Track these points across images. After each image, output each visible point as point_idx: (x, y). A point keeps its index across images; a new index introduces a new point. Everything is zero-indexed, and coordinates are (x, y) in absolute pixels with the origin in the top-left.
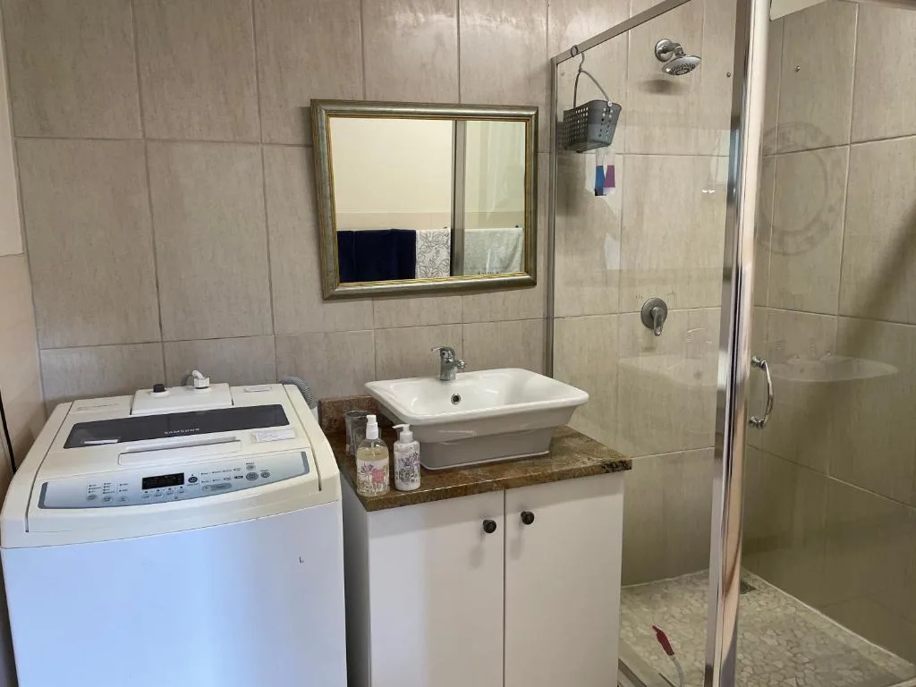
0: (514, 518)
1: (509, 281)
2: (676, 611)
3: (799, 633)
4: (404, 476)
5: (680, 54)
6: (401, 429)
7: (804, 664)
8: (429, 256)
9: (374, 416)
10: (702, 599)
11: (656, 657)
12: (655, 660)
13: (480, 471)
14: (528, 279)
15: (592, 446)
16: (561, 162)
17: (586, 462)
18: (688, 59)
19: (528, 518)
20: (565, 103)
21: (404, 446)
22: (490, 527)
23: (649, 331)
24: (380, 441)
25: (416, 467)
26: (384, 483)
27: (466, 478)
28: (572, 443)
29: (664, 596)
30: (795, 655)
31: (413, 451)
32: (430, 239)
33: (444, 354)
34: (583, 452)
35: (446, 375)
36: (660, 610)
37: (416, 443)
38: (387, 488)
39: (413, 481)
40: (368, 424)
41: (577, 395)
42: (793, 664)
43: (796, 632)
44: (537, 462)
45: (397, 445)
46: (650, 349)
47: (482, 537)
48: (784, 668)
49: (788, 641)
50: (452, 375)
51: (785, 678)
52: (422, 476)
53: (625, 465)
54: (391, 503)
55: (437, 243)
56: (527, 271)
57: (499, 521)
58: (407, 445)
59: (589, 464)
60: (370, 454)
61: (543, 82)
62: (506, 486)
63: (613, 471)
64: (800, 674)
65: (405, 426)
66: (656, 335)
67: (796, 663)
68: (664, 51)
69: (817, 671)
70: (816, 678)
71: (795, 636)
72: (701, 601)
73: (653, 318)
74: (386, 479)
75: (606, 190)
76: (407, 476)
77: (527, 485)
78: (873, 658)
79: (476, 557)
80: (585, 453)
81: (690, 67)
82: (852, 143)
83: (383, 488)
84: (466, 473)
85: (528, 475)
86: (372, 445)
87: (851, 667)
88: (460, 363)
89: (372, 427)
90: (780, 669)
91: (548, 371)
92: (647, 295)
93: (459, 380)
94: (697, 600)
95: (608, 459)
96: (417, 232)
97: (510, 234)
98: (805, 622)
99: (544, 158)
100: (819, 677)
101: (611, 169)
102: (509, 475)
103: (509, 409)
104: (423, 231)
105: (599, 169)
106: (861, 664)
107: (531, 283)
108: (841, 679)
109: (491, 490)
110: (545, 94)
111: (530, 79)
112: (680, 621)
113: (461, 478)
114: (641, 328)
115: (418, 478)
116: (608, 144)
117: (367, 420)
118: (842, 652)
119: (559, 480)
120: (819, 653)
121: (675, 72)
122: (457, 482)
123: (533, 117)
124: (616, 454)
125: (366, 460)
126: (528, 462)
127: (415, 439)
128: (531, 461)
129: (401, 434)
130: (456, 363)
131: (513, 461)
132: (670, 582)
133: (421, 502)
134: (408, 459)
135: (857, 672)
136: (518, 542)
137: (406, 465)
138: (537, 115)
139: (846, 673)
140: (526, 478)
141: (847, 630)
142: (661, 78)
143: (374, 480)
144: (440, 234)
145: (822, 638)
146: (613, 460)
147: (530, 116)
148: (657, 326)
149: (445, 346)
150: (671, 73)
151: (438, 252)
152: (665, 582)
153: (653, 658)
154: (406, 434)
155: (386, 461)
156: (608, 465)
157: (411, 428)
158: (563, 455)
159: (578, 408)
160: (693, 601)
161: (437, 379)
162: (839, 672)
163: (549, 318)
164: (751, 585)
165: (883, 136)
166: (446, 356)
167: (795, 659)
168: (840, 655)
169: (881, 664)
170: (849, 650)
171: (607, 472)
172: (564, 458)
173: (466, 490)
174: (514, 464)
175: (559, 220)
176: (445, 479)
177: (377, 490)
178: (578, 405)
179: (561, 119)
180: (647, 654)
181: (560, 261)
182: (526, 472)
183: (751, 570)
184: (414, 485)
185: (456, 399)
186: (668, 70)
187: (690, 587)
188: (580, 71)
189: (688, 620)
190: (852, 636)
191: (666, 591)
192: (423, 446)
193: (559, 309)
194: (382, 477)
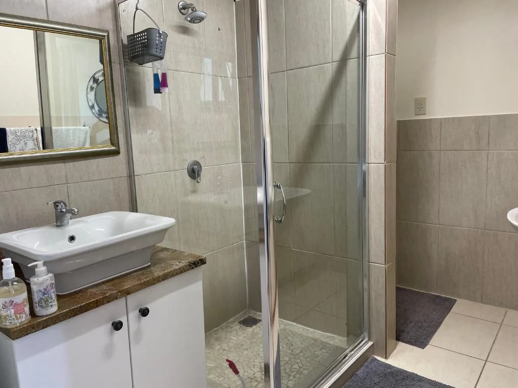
0: (134, 314)
1: (101, 151)
2: (225, 346)
3: (291, 339)
4: (43, 304)
5: (194, 10)
6: (36, 266)
7: (298, 354)
8: (18, 147)
9: (10, 259)
10: (237, 334)
11: (222, 378)
12: (223, 380)
13: (104, 287)
14: (114, 150)
15: (176, 255)
16: (128, 71)
17: (177, 265)
18: (200, 13)
19: (144, 312)
20: (127, 30)
21: (41, 279)
22: (117, 326)
23: (193, 181)
24: (17, 279)
25: (53, 294)
26: (25, 313)
27: (95, 294)
28: (162, 255)
29: (217, 339)
30: (292, 351)
31: (49, 282)
32: (19, 134)
33: (58, 206)
34: (173, 259)
35: (61, 222)
36: (217, 349)
37: (51, 275)
38: (29, 317)
39: (51, 306)
40: (4, 267)
41: (166, 221)
42: (292, 356)
43: (289, 338)
44: (145, 271)
45: (33, 280)
46: (194, 191)
47: (111, 334)
48: (289, 360)
49: (286, 344)
50: (65, 221)
51: (292, 366)
52: (58, 300)
53: (202, 262)
54: (33, 328)
55: (25, 137)
56: (112, 144)
57: (124, 320)
58: (42, 279)
59: (181, 265)
60: (9, 292)
61: (109, 14)
62: (128, 293)
63: (196, 267)
64: (299, 361)
65: (40, 263)
66: (199, 182)
67: (294, 355)
68: (184, 8)
69: (306, 356)
70: (306, 360)
71: (289, 340)
72: (237, 336)
73: (194, 172)
74: (27, 309)
75: (162, 89)
76: (45, 303)
77: (142, 288)
78: (327, 340)
79: (109, 351)
80: (175, 259)
81: (201, 19)
82: (287, 70)
83: (25, 318)
84: (94, 290)
85: (142, 281)
86: (10, 283)
87: (319, 349)
88: (73, 210)
89: (8, 268)
90: (288, 362)
91: (134, 208)
92: (190, 158)
93: (72, 224)
94: (234, 336)
95: (191, 260)
96: (8, 129)
97: (80, 130)
98: (290, 331)
99: (116, 67)
100: (308, 360)
101: (164, 75)
102: (127, 285)
103: (116, 239)
104: (12, 129)
105: (156, 76)
106: (324, 345)
107: (116, 153)
108: (318, 357)
109: (116, 298)
110: (112, 23)
111: (100, 11)
112: (229, 351)
113: (91, 295)
114: (188, 179)
115: (56, 303)
116: (161, 58)
117: (2, 264)
118: (313, 341)
119: (163, 280)
120: (303, 346)
121: (193, 21)
122: (89, 299)
123: (106, 37)
124: (195, 256)
125: (7, 297)
126: (139, 272)
127: (49, 271)
128: (141, 272)
129: (36, 270)
130: (70, 211)
131: (127, 274)
132: (217, 330)
133: (61, 321)
134: (45, 289)
135: (323, 350)
136: (139, 332)
137: (44, 294)
138: (108, 36)
139: (319, 353)
140: (141, 284)
141: (312, 329)
142: (183, 25)
143: (16, 313)
144: (27, 131)
145: (301, 338)
146: (194, 259)
147: (104, 36)
148: (198, 177)
149: (58, 199)
150: (190, 21)
151: (26, 144)
152: (215, 331)
153: (220, 379)
154: (41, 268)
155: (25, 295)
156: (192, 264)
157: (45, 264)
158: (162, 263)
159: (168, 231)
160: (233, 338)
161: (53, 226)
162: (315, 353)
163: (131, 176)
164: (259, 318)
165: (303, 66)
166: (60, 207)
167: (292, 353)
168: (312, 344)
169: (331, 342)
170: (316, 340)
171: (193, 268)
172: (163, 265)
173: (97, 303)
174: (129, 276)
175: (131, 110)
176: (77, 299)
177: (20, 321)
178: (168, 228)
179: (125, 42)
180: (217, 378)
181: (135, 137)
182: (140, 279)
183: (256, 311)
184: (53, 309)
185: (72, 238)
186: (189, 19)
187: (229, 329)
188: (137, 9)
189: (233, 350)
190: (314, 332)
191: (216, 336)
192: (57, 276)
193: (138, 170)
194: (24, 309)
